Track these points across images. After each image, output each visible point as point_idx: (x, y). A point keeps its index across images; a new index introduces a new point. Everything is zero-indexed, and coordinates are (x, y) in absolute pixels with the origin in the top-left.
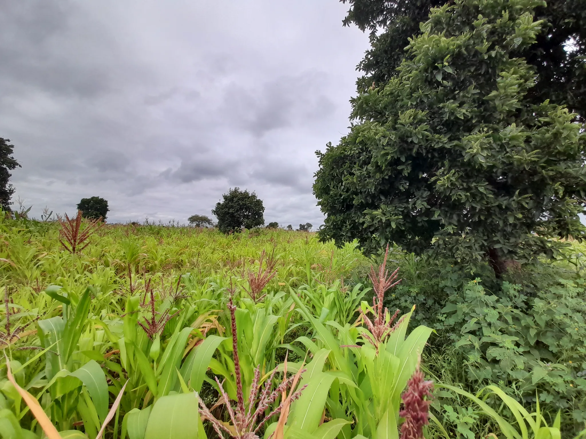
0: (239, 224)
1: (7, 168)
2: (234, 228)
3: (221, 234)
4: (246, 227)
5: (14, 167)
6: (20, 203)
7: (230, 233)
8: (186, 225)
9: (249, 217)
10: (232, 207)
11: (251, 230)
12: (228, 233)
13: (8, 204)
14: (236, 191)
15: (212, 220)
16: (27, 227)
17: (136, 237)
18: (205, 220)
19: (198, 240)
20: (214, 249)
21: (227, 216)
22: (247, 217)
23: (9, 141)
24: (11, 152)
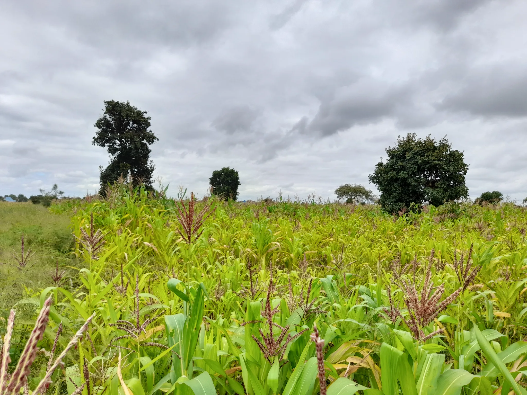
0: (419, 197)
1: (147, 143)
2: (408, 205)
3: (386, 214)
4: (430, 203)
5: (153, 142)
6: (160, 182)
7: (400, 213)
8: (332, 201)
9: (436, 185)
10: (403, 168)
11: (442, 207)
12: (398, 214)
13: (150, 183)
14: (409, 139)
15: (371, 192)
16: (166, 208)
17: (268, 219)
18: (360, 192)
19: (349, 224)
20: (373, 241)
21: (395, 184)
22: (433, 184)
23: (146, 112)
24: (148, 125)
